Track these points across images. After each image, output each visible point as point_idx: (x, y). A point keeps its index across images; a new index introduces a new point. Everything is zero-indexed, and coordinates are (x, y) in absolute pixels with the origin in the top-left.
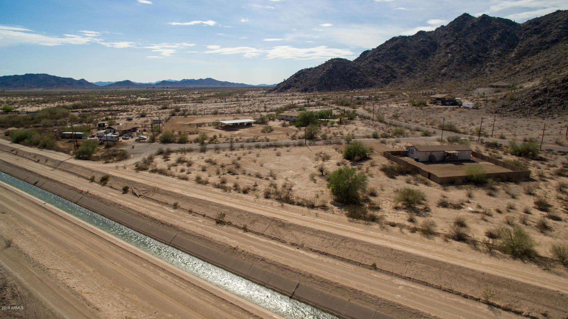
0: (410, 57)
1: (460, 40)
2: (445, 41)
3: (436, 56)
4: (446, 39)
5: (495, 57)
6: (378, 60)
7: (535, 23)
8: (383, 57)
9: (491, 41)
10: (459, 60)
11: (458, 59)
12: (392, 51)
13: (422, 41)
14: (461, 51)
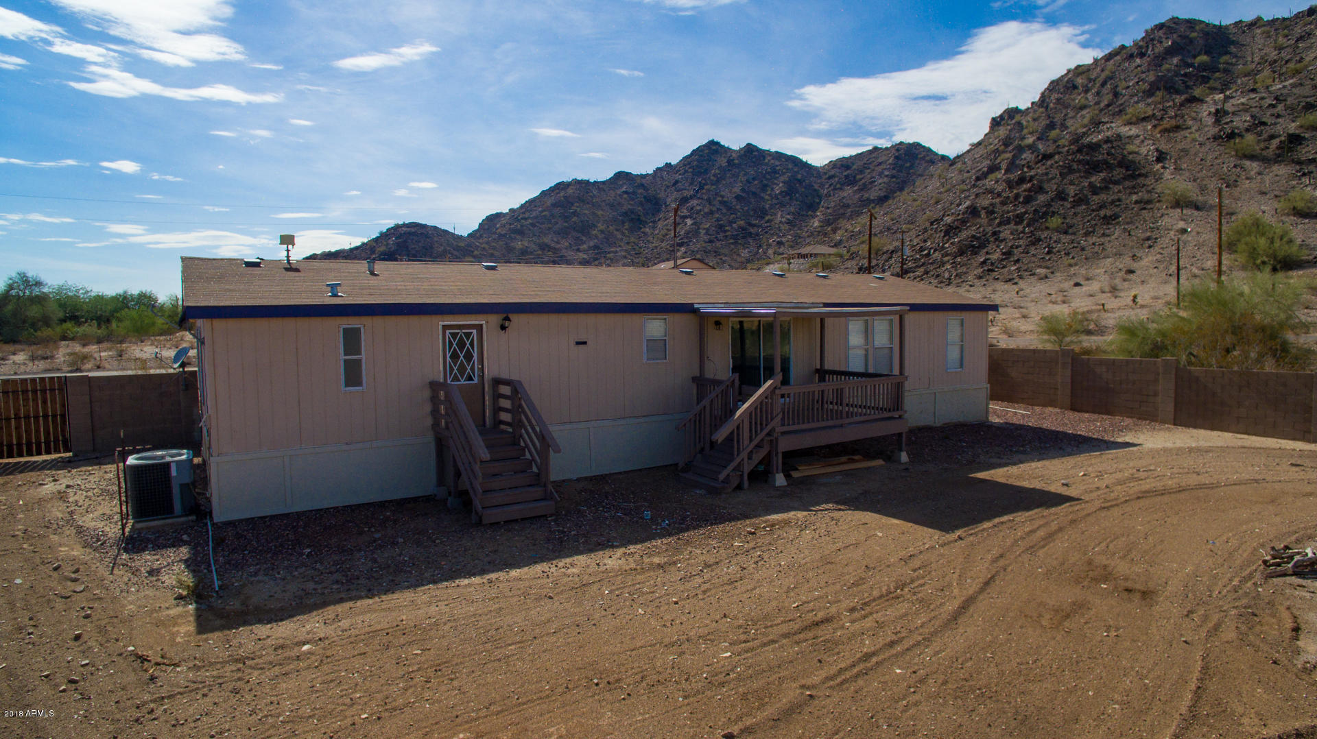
0: (601, 226)
1: (709, 190)
2: (676, 195)
3: (660, 224)
4: (678, 191)
5: (783, 227)
6: (521, 232)
7: (842, 165)
8: (533, 225)
9: (770, 195)
10: (711, 232)
11: (707, 230)
12: (557, 211)
13: (626, 192)
14: (711, 213)
